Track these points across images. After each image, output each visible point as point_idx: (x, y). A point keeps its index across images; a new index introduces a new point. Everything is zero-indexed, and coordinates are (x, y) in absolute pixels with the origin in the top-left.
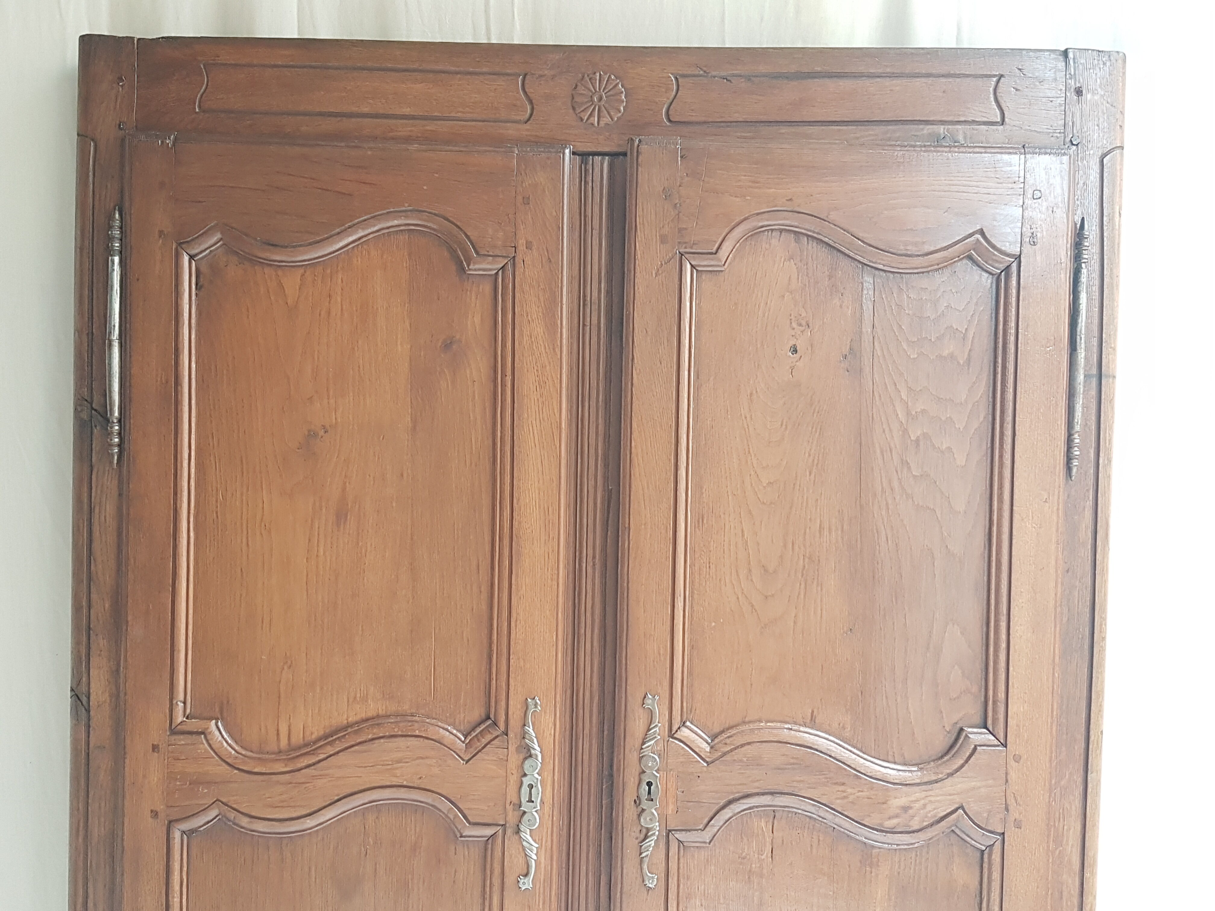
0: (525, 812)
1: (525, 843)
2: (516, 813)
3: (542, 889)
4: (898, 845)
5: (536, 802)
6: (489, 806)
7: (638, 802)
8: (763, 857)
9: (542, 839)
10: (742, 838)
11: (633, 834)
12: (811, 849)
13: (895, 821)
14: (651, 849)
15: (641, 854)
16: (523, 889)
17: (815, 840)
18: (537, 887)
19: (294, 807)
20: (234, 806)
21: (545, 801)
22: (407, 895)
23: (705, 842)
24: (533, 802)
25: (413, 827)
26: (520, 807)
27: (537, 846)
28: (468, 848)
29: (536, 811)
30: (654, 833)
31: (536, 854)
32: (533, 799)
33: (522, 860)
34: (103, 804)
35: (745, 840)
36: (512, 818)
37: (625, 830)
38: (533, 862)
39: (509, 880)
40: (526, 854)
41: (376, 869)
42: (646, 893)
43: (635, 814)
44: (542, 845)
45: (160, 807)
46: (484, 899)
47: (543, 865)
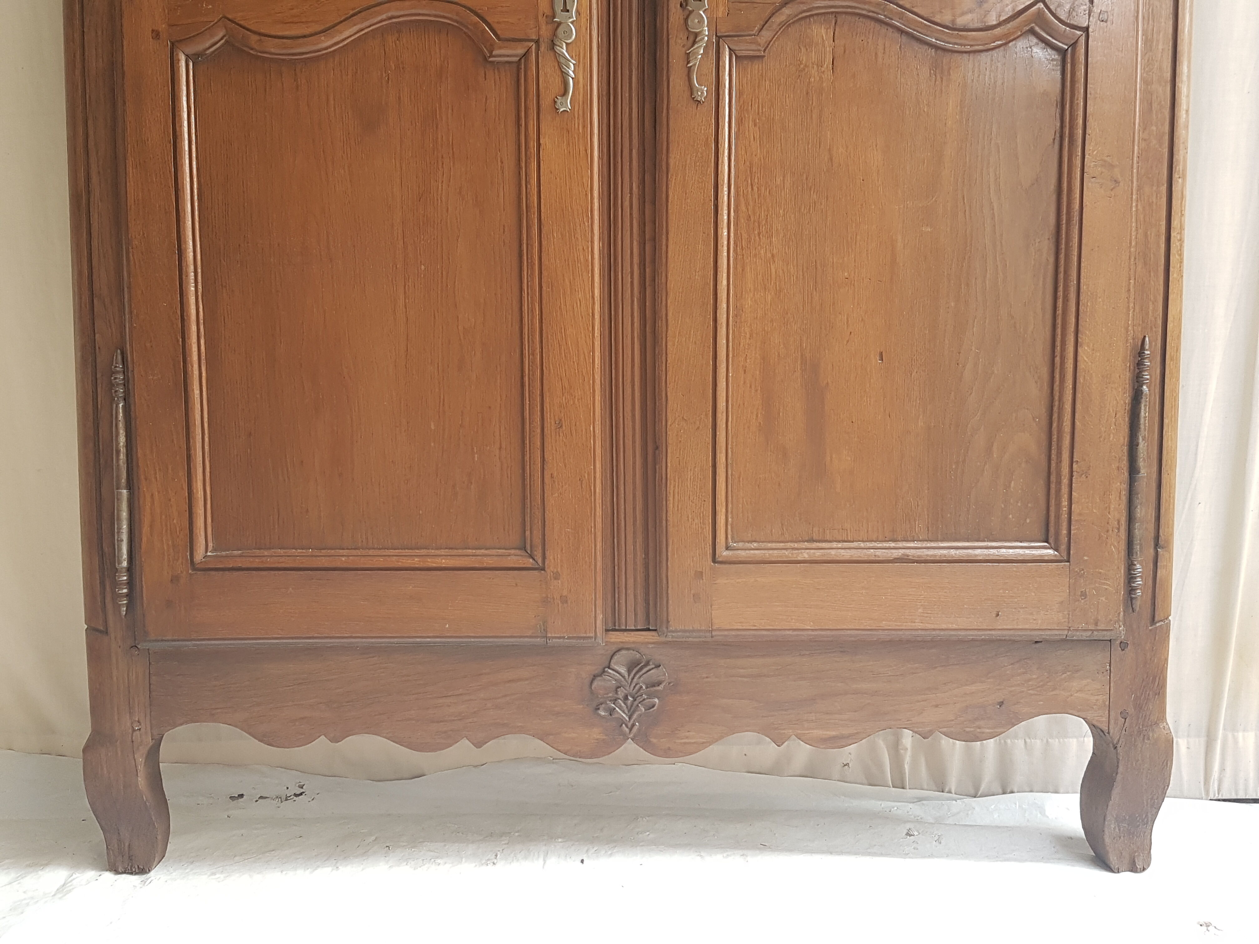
0: (559, 24)
1: (562, 60)
2: (550, 27)
3: (581, 113)
4: (971, 46)
5: (572, 11)
6: (519, 19)
7: (684, 4)
8: (823, 69)
9: (579, 54)
10: (800, 48)
11: (680, 41)
12: (876, 58)
13: (969, 17)
14: (700, 56)
15: (688, 63)
16: (562, 110)
17: (880, 48)
18: (576, 109)
19: (307, 22)
20: (242, 23)
21: (582, 11)
22: (435, 126)
23: (759, 50)
24: (568, 11)
25: (438, 50)
26: (555, 18)
27: (574, 62)
28: (499, 71)
29: (572, 23)
30: (703, 38)
31: (574, 72)
32: (568, 8)
33: (558, 80)
34: (100, 33)
35: (803, 50)
36: (545, 31)
37: (670, 37)
38: (571, 79)
39: (546, 103)
40: (562, 72)
41: (399, 98)
42: (695, 106)
43: (682, 17)
44: (579, 62)
45: (162, 27)
46: (519, 125)
47: (581, 85)
